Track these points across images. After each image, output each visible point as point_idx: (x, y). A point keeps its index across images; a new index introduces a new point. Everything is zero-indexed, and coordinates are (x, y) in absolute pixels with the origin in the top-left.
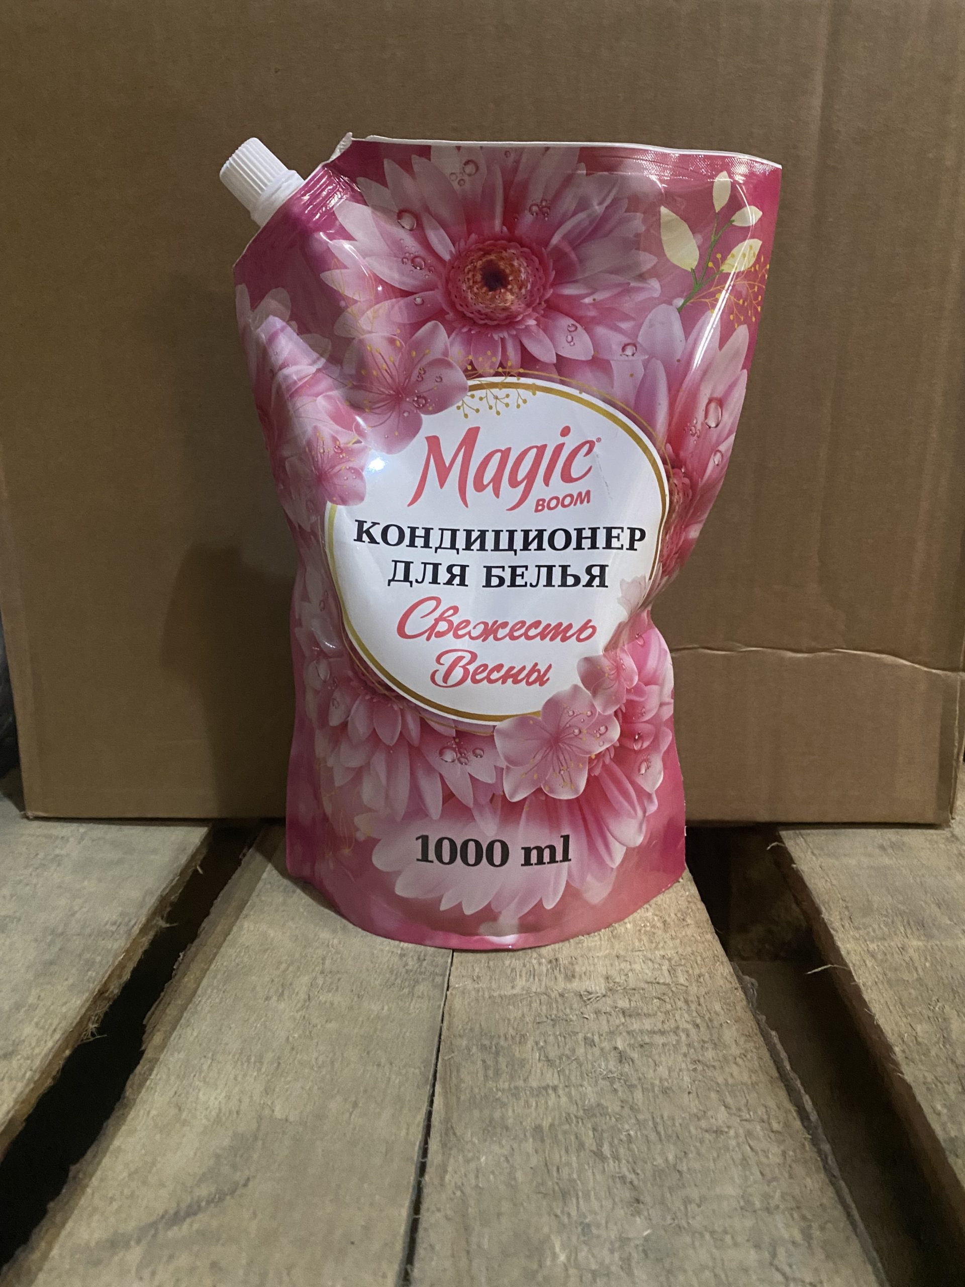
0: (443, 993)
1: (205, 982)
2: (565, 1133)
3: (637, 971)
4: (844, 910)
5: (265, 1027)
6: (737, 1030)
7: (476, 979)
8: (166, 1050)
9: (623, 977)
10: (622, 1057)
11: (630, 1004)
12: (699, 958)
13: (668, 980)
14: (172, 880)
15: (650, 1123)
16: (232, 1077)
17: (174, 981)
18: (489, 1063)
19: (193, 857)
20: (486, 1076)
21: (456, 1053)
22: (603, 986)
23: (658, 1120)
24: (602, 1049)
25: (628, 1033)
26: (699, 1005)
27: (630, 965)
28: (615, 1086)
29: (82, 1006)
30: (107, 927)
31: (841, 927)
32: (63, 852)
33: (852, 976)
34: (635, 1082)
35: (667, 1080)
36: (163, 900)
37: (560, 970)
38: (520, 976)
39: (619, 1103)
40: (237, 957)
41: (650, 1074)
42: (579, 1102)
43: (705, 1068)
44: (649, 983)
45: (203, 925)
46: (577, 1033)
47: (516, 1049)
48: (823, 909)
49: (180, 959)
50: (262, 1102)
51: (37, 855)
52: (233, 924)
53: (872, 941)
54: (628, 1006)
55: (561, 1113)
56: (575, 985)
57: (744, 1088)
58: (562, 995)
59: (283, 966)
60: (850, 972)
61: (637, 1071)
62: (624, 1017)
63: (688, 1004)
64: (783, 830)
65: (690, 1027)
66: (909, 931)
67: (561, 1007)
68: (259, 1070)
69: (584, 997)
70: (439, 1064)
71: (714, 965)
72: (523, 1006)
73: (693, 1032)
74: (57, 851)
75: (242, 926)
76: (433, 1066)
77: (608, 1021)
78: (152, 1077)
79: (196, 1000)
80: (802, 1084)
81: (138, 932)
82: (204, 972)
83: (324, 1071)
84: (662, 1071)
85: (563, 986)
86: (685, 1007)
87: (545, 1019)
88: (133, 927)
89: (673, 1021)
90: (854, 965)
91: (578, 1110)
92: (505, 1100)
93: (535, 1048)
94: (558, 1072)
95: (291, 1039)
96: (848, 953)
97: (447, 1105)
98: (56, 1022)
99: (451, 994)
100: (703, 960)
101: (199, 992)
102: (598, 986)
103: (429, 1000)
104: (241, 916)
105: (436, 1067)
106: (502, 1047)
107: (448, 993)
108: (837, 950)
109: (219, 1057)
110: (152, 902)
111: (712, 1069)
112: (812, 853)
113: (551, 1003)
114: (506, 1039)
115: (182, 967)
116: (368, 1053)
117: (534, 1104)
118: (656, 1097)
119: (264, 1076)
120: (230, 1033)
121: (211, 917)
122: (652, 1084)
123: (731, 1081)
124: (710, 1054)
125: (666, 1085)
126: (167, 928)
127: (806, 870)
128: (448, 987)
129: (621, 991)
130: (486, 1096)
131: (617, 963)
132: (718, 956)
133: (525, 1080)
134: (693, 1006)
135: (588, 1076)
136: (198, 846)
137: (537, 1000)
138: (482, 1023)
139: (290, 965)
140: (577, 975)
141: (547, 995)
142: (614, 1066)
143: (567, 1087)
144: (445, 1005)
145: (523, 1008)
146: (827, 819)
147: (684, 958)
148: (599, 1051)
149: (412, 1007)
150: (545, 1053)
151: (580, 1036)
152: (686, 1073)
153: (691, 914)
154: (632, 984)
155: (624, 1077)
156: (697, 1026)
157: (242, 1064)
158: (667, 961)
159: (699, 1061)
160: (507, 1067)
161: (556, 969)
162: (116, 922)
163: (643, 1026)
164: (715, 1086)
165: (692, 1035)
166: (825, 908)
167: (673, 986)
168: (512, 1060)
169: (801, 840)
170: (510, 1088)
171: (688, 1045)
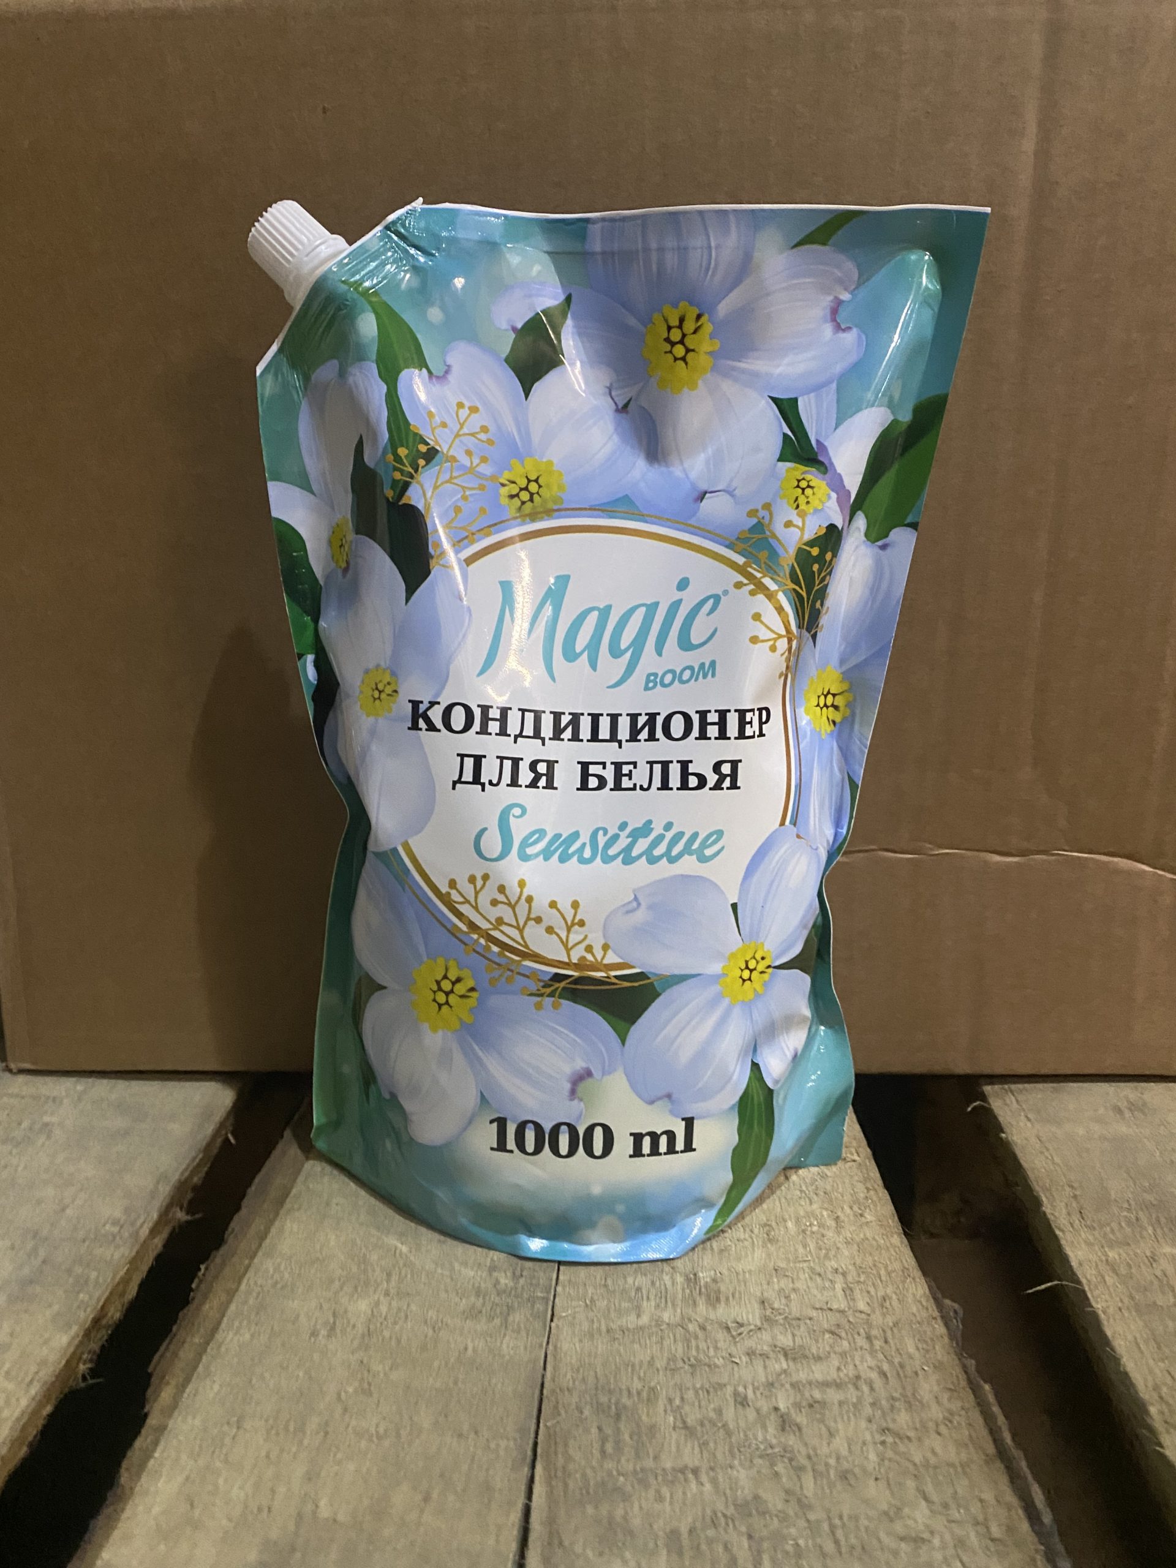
0: (545, 1326)
1: (233, 1307)
2: (710, 1542)
3: (802, 1291)
4: (1072, 1199)
5: (310, 1378)
6: (938, 1383)
7: (589, 1304)
8: (177, 1413)
9: (784, 1301)
10: (785, 1423)
11: (794, 1341)
12: (883, 1272)
13: (843, 1305)
14: (194, 1159)
15: (826, 1526)
16: (263, 1454)
17: (192, 1307)
18: (607, 1431)
19: (222, 1125)
20: (603, 1452)
21: (563, 1416)
22: (757, 1314)
23: (837, 1522)
24: (758, 1411)
25: (792, 1385)
26: (886, 1342)
27: (793, 1282)
28: (776, 1468)
29: (69, 1344)
30: (107, 1227)
31: (1068, 1225)
32: (54, 1119)
33: (1087, 1299)
34: (804, 1461)
35: (846, 1458)
36: (181, 1187)
37: (700, 1290)
38: (648, 1298)
39: (783, 1494)
40: (275, 1270)
41: (824, 1450)
42: (728, 1492)
43: (897, 1440)
44: (817, 1309)
45: (232, 1225)
46: (725, 1385)
47: (644, 1410)
48: (1043, 1199)
49: (200, 1274)
50: (303, 1492)
51: (20, 1124)
52: (272, 1222)
53: (1111, 1247)
54: (791, 1344)
55: (704, 1510)
56: (722, 1312)
57: (951, 1470)
58: (703, 1328)
59: (335, 1286)
60: (1084, 1292)
61: (806, 1445)
62: (787, 1360)
63: (871, 1341)
64: (988, 1084)
65: (874, 1375)
66: (1159, 1231)
67: (703, 1345)
68: (301, 1442)
69: (734, 1329)
70: (540, 1432)
71: (904, 1282)
72: (651, 1343)
73: (878, 1383)
74: (46, 1119)
75: (283, 1226)
76: (532, 1435)
77: (765, 1367)
78: (156, 1455)
79: (219, 1336)
80: (1030, 1467)
81: (147, 1231)
82: (231, 1294)
83: (386, 1443)
84: (840, 1444)
85: (704, 1313)
86: (866, 1346)
87: (681, 1364)
88: (142, 1226)
89: (851, 1367)
90: (1089, 1281)
91: (727, 1507)
92: (629, 1488)
93: (669, 1408)
94: (700, 1447)
95: (343, 1394)
96: (1080, 1264)
97: (550, 1494)
98: (33, 1368)
99: (557, 1326)
100: (889, 1274)
101: (223, 1325)
102: (751, 1314)
103: (528, 1335)
104: (282, 1212)
105: (536, 1437)
106: (625, 1407)
107: (553, 1325)
108: (1065, 1259)
109: (247, 1424)
110: (165, 1191)
111: (906, 1441)
112: (1027, 1117)
113: (689, 1340)
114: (630, 1394)
115: (203, 1286)
116: (446, 1416)
117: (668, 1495)
118: (832, 1485)
119: (306, 1452)
120: (263, 1386)
121: (244, 1211)
122: (827, 1465)
123: (933, 1460)
124: (903, 1419)
125: (846, 1465)
126: (187, 1222)
127: (1019, 1141)
128: (553, 1315)
129: (782, 1321)
130: (603, 1483)
131: (775, 1280)
132: (908, 1269)
133: (656, 1458)
134: (878, 1344)
135: (740, 1451)
136: (229, 1108)
137: (671, 1335)
138: (598, 1370)
139: (344, 1283)
140: (723, 1299)
141: (683, 1328)
142: (775, 1437)
143: (712, 1469)
144: (548, 1343)
145: (651, 1347)
146: (1044, 1071)
147: (863, 1272)
148: (755, 1414)
149: (504, 1346)
150: (681, 1416)
151: (729, 1390)
152: (871, 1448)
153: (871, 1206)
154: (795, 1310)
155: (789, 1455)
156: (883, 1374)
157: (277, 1434)
158: (841, 1276)
159: (888, 1430)
160: (631, 1438)
161: (695, 1289)
162: (119, 1221)
163: (811, 1374)
164: (911, 1468)
165: (877, 1389)
166: (1047, 1198)
167: (850, 1313)
168: (638, 1426)
169: (1011, 1099)
170: (635, 1470)
171: (873, 1404)
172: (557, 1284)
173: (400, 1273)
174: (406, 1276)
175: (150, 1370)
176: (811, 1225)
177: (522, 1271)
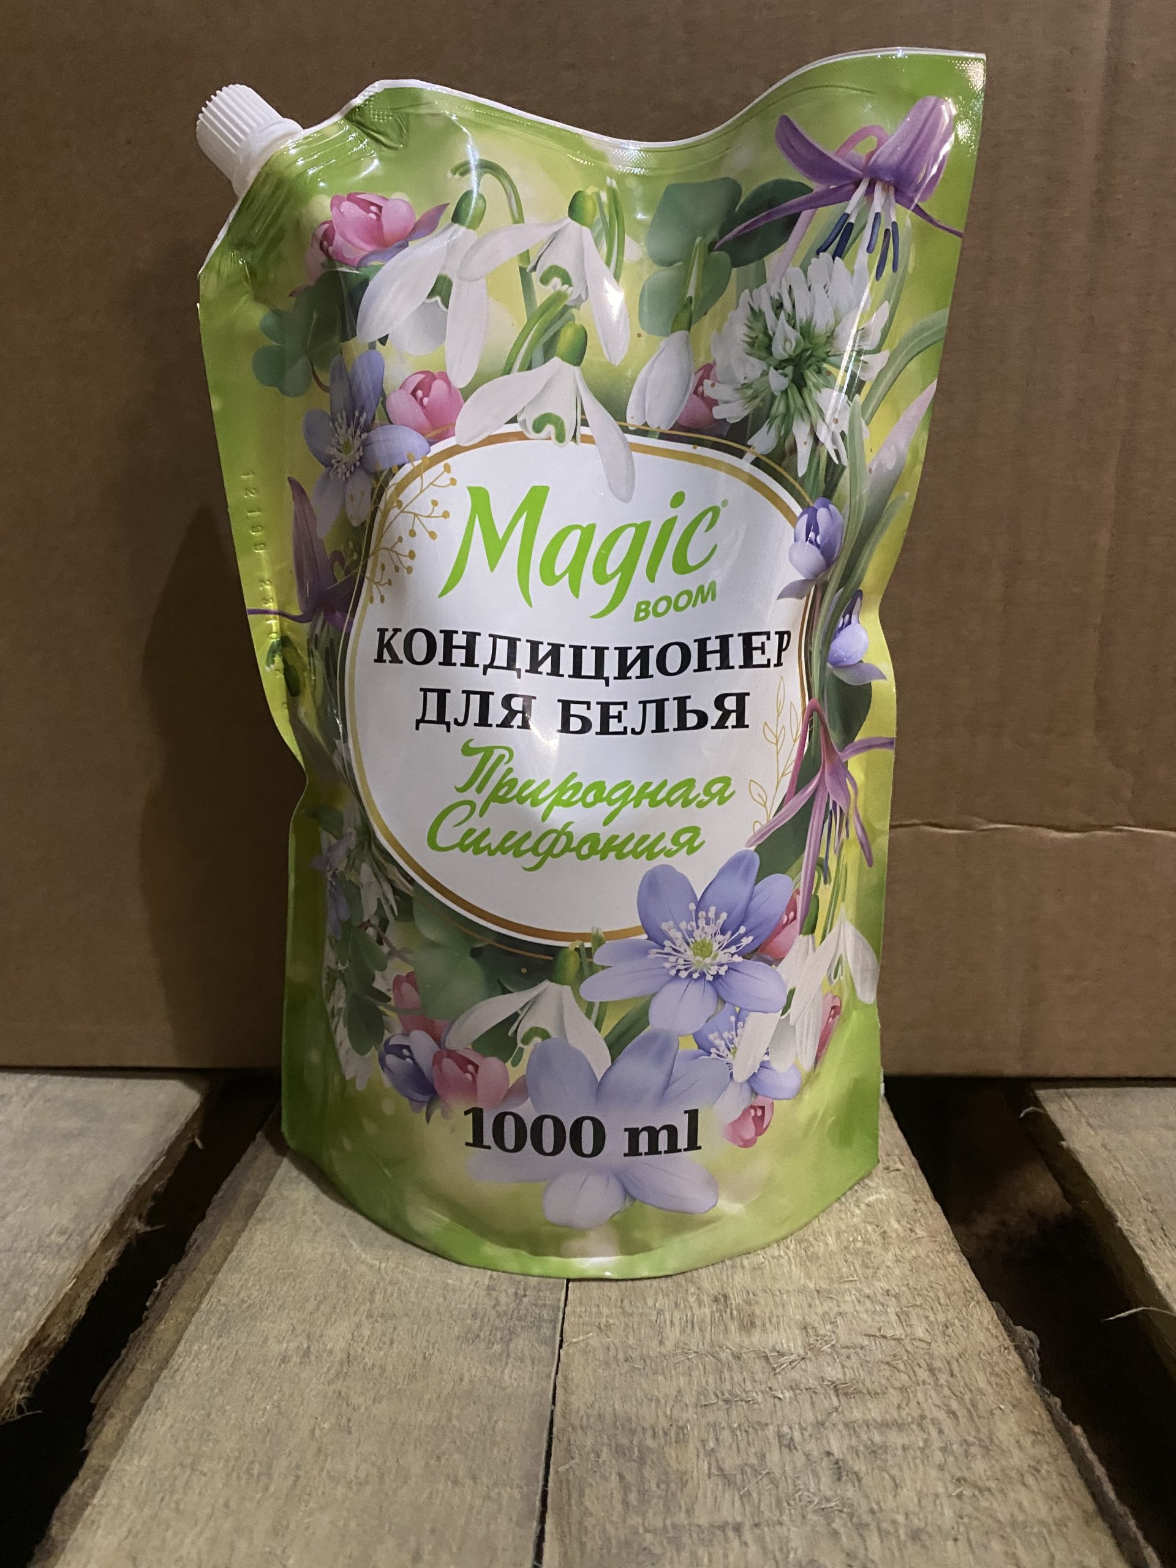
0: (553, 1353)
1: (190, 1331)
3: (850, 1316)
4: (1150, 1215)
5: (279, 1411)
6: (1018, 1423)
7: (604, 1329)
8: (120, 1452)
9: (829, 1327)
10: (839, 1470)
11: (844, 1374)
12: (941, 1294)
13: (899, 1332)
14: (154, 1163)
16: (221, 1502)
17: (142, 1330)
18: (629, 1478)
19: (188, 1125)
20: (625, 1503)
21: (577, 1460)
22: (799, 1343)
24: (807, 1455)
25: (846, 1425)
26: (952, 1375)
27: (838, 1305)
28: (834, 1525)
30: (53, 1237)
31: (1149, 1243)
34: (867, 1518)
35: (916, 1514)
36: (140, 1192)
37: (731, 1313)
38: (672, 1322)
39: (845, 1558)
40: (242, 1287)
41: (890, 1503)
42: (778, 1554)
43: (977, 1493)
44: (869, 1336)
45: (194, 1235)
46: (767, 1424)
47: (671, 1452)
48: (1119, 1216)
49: (156, 1290)
52: (239, 1233)
54: (840, 1376)
56: (756, 1337)
57: (1045, 1531)
58: (738, 1357)
59: (310, 1306)
61: (867, 1497)
62: (838, 1396)
63: (934, 1375)
64: (1040, 1089)
65: (941, 1415)
67: (738, 1378)
68: (266, 1488)
69: (772, 1361)
70: (550, 1479)
71: (966, 1306)
72: (678, 1374)
73: (947, 1424)
75: (252, 1238)
76: (541, 1483)
77: (813, 1404)
78: (95, 1501)
79: (175, 1362)
80: (1140, 1526)
82: (192, 1312)
83: (369, 1489)
84: (908, 1496)
85: (738, 1340)
86: (930, 1380)
87: (713, 1399)
88: (91, 1236)
89: (913, 1404)
92: (657, 1550)
93: (702, 1451)
94: (741, 1497)
95: (317, 1431)
99: (567, 1354)
100: (948, 1296)
101: (181, 1348)
102: (790, 1341)
103: (533, 1363)
104: (252, 1221)
105: (546, 1485)
106: (648, 1449)
107: (562, 1352)
108: (1149, 1282)
109: (205, 1467)
110: (119, 1201)
111: (986, 1493)
112: (1089, 1124)
113: (722, 1372)
114: (655, 1435)
115: (158, 1305)
116: (438, 1459)
117: (706, 1558)
118: (901, 1547)
119: (272, 1500)
120: (224, 1421)
121: (209, 1220)
122: (894, 1522)
123: (1020, 1518)
124: (980, 1467)
125: (917, 1523)
126: (146, 1233)
127: (1082, 1150)
128: (561, 1341)
129: (829, 1350)
130: (628, 1544)
131: (817, 1302)
132: (970, 1292)
133: (689, 1512)
134: (943, 1378)
135: (789, 1504)
136: (196, 1108)
137: (700, 1366)
138: (616, 1407)
139: (321, 1302)
140: (758, 1323)
141: (714, 1357)
142: (831, 1489)
143: (756, 1525)
144: (557, 1373)
145: (678, 1379)
146: (1104, 1073)
147: (919, 1295)
148: (804, 1458)
149: (506, 1377)
150: (717, 1461)
151: (771, 1430)
152: (945, 1501)
153: (922, 1221)
154: (844, 1339)
155: (848, 1509)
156: (952, 1414)
157: (239, 1478)
158: (893, 1299)
159: (965, 1480)
160: (658, 1487)
161: (726, 1312)
162: (67, 1228)
163: (868, 1412)
164: (995, 1526)
165: (946, 1431)
166: (1121, 1212)
167: (907, 1341)
168: (666, 1474)
169: (1067, 1104)
170: (665, 1527)
171: (944, 1450)
172: (565, 1305)
173: (385, 1292)
174: (392, 1294)
175: (92, 1401)
176: (855, 1240)
177: (525, 1290)
